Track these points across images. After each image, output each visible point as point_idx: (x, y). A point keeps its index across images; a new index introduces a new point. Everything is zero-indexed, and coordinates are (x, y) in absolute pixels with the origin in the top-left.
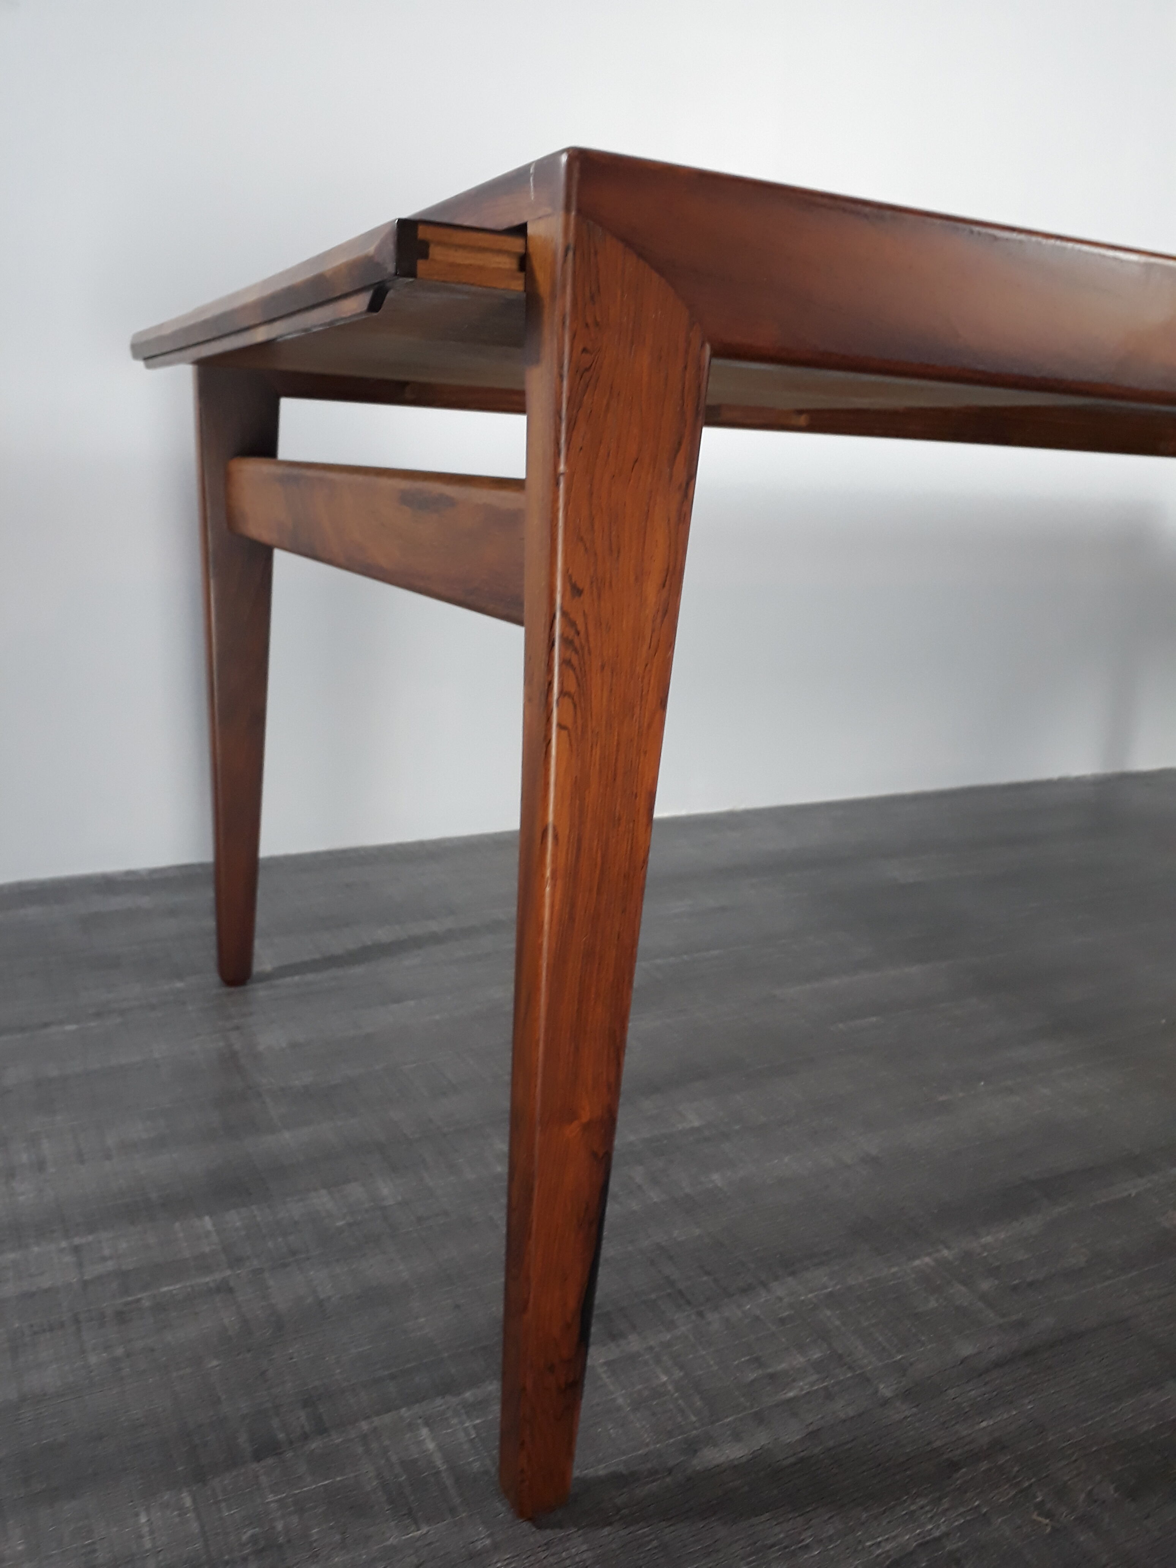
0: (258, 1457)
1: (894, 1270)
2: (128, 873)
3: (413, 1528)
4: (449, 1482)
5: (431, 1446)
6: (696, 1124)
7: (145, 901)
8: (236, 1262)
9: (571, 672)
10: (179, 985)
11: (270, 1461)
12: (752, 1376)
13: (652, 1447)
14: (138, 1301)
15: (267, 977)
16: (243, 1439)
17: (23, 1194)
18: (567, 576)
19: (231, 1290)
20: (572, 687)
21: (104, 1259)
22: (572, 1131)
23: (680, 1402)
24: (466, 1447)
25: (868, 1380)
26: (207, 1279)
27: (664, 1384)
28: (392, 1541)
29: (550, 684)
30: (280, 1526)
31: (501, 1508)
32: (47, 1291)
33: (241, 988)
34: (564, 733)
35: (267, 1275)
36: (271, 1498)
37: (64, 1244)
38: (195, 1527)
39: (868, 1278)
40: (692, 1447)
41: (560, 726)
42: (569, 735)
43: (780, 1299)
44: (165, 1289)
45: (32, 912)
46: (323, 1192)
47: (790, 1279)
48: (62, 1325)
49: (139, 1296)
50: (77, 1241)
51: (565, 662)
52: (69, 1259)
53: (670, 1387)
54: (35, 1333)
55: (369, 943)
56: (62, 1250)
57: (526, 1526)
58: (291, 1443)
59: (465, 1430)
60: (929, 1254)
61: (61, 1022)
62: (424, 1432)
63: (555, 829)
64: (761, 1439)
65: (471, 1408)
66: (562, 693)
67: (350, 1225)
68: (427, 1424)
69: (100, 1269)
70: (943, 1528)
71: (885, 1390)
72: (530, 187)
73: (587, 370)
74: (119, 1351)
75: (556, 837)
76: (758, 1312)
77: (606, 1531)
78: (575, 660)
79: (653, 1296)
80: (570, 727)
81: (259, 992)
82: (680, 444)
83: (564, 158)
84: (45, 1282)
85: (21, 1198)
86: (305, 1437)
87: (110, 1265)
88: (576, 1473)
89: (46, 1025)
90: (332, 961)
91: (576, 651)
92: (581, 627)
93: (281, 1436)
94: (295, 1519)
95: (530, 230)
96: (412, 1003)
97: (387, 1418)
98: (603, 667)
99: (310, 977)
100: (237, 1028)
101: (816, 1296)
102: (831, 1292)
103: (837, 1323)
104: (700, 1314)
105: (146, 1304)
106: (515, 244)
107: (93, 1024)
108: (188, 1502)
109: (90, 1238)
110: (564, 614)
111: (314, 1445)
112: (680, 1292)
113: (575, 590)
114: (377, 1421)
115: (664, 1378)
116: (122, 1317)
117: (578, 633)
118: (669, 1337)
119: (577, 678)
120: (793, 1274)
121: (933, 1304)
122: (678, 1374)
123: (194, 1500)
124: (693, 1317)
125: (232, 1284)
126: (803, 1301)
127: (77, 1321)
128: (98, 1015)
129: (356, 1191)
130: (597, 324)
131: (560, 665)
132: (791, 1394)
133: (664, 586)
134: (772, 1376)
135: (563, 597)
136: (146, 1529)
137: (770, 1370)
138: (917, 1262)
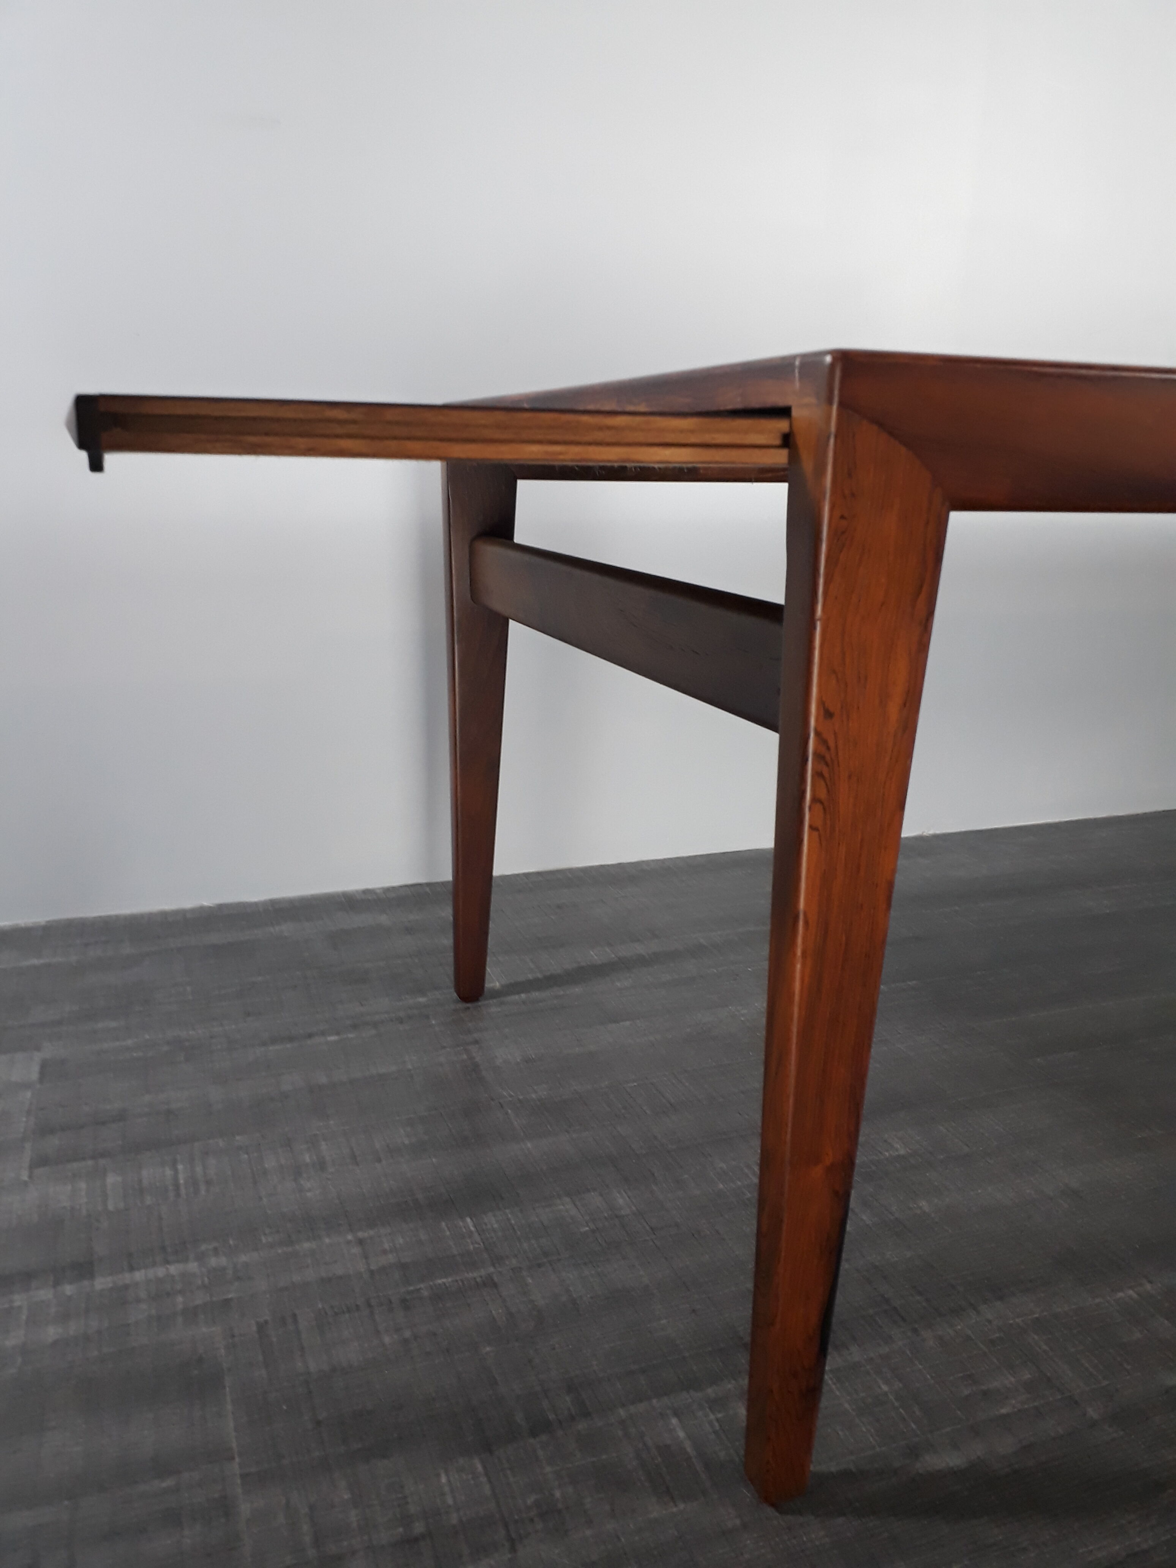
0: (533, 1434)
1: (1097, 1300)
2: (366, 892)
3: (672, 1504)
4: (699, 1467)
5: (681, 1434)
6: (902, 1152)
7: (384, 919)
8: (497, 1260)
9: (823, 783)
10: (422, 1000)
11: (544, 1438)
12: (966, 1392)
13: (878, 1449)
14: (418, 1290)
15: (496, 994)
16: (519, 1417)
17: (310, 1190)
18: (821, 703)
19: (495, 1285)
20: (823, 794)
21: (385, 1252)
22: (817, 1172)
23: (901, 1410)
24: (713, 1436)
25: (1076, 1402)
26: (475, 1274)
27: (886, 1394)
28: (654, 1515)
29: (804, 792)
30: (558, 1494)
31: (747, 1494)
32: (341, 1277)
33: (476, 1004)
34: (816, 834)
35: (525, 1273)
36: (548, 1469)
37: (350, 1237)
38: (487, 1490)
39: (1073, 1307)
40: (913, 1452)
41: (811, 827)
42: (820, 836)
43: (990, 1322)
44: (439, 1281)
45: (286, 928)
46: (567, 1200)
47: (998, 1304)
48: (358, 1307)
49: (418, 1287)
50: (360, 1234)
51: (817, 774)
52: (356, 1250)
53: (891, 1397)
54: (336, 1314)
55: (583, 964)
56: (348, 1242)
57: (770, 1511)
58: (560, 1422)
59: (711, 1423)
60: (1131, 1288)
61: (323, 1033)
62: (674, 1421)
63: (805, 914)
64: (976, 1450)
65: (715, 1404)
66: (814, 799)
67: (593, 1231)
68: (676, 1414)
69: (383, 1260)
70: (1151, 1543)
71: (1092, 1413)
72: (795, 377)
73: (843, 533)
74: (407, 1334)
75: (806, 923)
76: (969, 1332)
77: (841, 1520)
78: (825, 771)
79: (871, 1311)
80: (820, 828)
81: (491, 1008)
82: (921, 587)
83: (828, 359)
84: (339, 1270)
85: (309, 1194)
86: (572, 1418)
87: (391, 1258)
88: (812, 1468)
89: (310, 1036)
90: (551, 981)
91: (827, 764)
92: (832, 744)
93: (552, 1417)
94: (570, 1490)
95: (795, 413)
96: (628, 1023)
97: (642, 1407)
98: (850, 777)
99: (535, 995)
100: (476, 1042)
101: (1023, 1321)
102: (1037, 1318)
103: (1045, 1347)
104: (915, 1331)
105: (425, 1293)
106: (782, 425)
107: (351, 1036)
108: (480, 1468)
109: (371, 1232)
110: (818, 734)
111: (582, 1426)
112: (895, 1309)
113: (827, 714)
114: (632, 1409)
115: (885, 1388)
116: (405, 1304)
117: (828, 748)
118: (887, 1350)
119: (827, 785)
120: (1001, 1298)
121: (1138, 1335)
122: (898, 1385)
123: (485, 1467)
124: (909, 1334)
125: (495, 1279)
126: (1011, 1325)
127: (370, 1306)
128: (355, 1027)
129: (595, 1200)
130: (853, 495)
131: (813, 776)
132: (1004, 1411)
133: (905, 705)
134: (985, 1394)
135: (817, 720)
136: (446, 1489)
137: (984, 1387)
138: (1120, 1295)
